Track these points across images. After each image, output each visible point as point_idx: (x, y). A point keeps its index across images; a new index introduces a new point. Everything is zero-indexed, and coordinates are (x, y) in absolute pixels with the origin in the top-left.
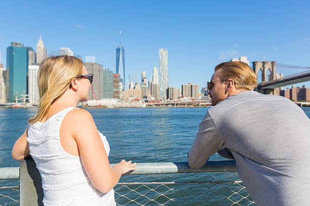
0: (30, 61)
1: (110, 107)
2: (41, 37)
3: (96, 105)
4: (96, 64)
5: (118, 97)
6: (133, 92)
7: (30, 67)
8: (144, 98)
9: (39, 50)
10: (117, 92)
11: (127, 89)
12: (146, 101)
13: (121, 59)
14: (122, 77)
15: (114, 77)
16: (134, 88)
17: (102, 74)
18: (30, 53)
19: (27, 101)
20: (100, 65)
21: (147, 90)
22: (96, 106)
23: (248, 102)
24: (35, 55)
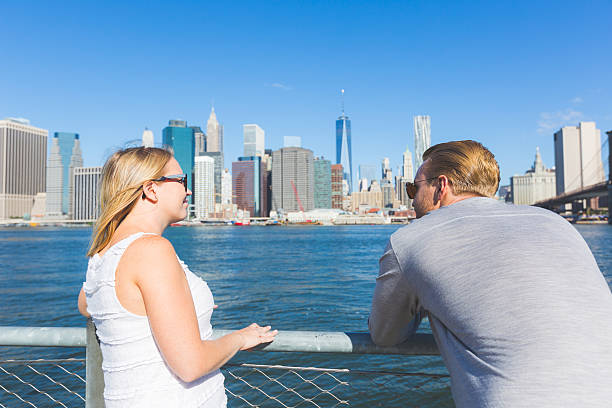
0: (197, 150)
1: (326, 224)
2: (213, 109)
3: (303, 220)
4: (302, 148)
5: (340, 206)
6: (367, 197)
7: (197, 159)
8: (387, 206)
9: (210, 131)
10: (339, 198)
11: (356, 190)
12: (392, 213)
13: (344, 138)
14: (347, 170)
15: (333, 171)
16: (369, 190)
17: (311, 165)
18: (197, 135)
19: (193, 215)
20: (308, 150)
21: (393, 192)
22: (301, 223)
23: (459, 220)
24: (205, 139)
